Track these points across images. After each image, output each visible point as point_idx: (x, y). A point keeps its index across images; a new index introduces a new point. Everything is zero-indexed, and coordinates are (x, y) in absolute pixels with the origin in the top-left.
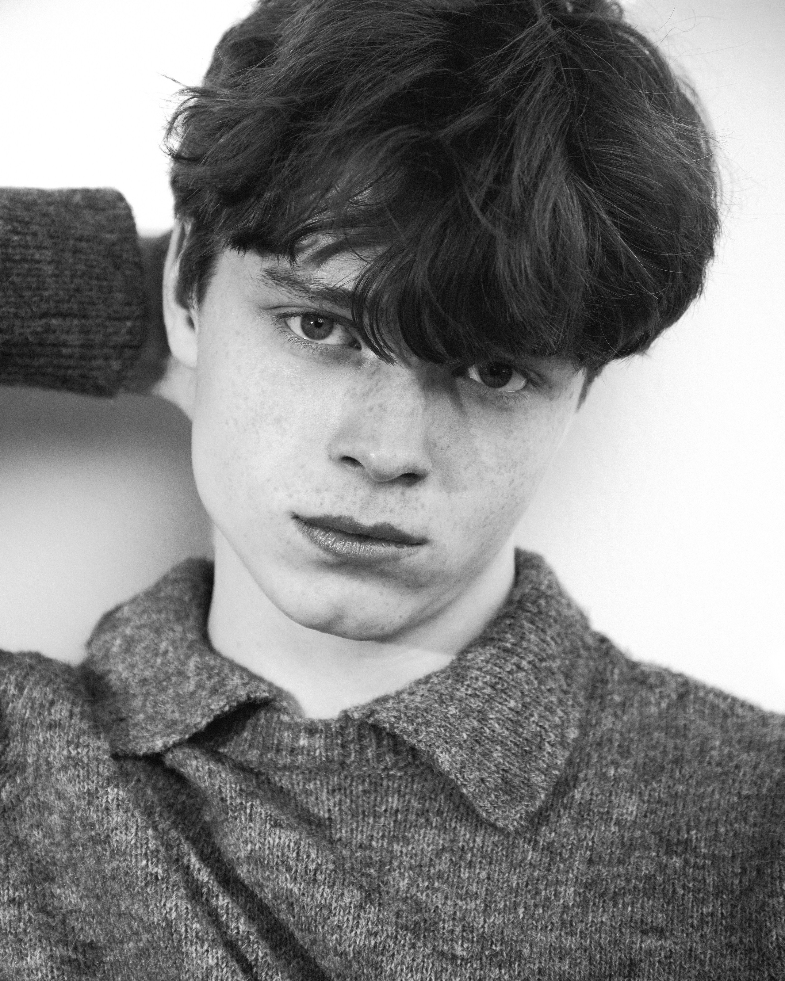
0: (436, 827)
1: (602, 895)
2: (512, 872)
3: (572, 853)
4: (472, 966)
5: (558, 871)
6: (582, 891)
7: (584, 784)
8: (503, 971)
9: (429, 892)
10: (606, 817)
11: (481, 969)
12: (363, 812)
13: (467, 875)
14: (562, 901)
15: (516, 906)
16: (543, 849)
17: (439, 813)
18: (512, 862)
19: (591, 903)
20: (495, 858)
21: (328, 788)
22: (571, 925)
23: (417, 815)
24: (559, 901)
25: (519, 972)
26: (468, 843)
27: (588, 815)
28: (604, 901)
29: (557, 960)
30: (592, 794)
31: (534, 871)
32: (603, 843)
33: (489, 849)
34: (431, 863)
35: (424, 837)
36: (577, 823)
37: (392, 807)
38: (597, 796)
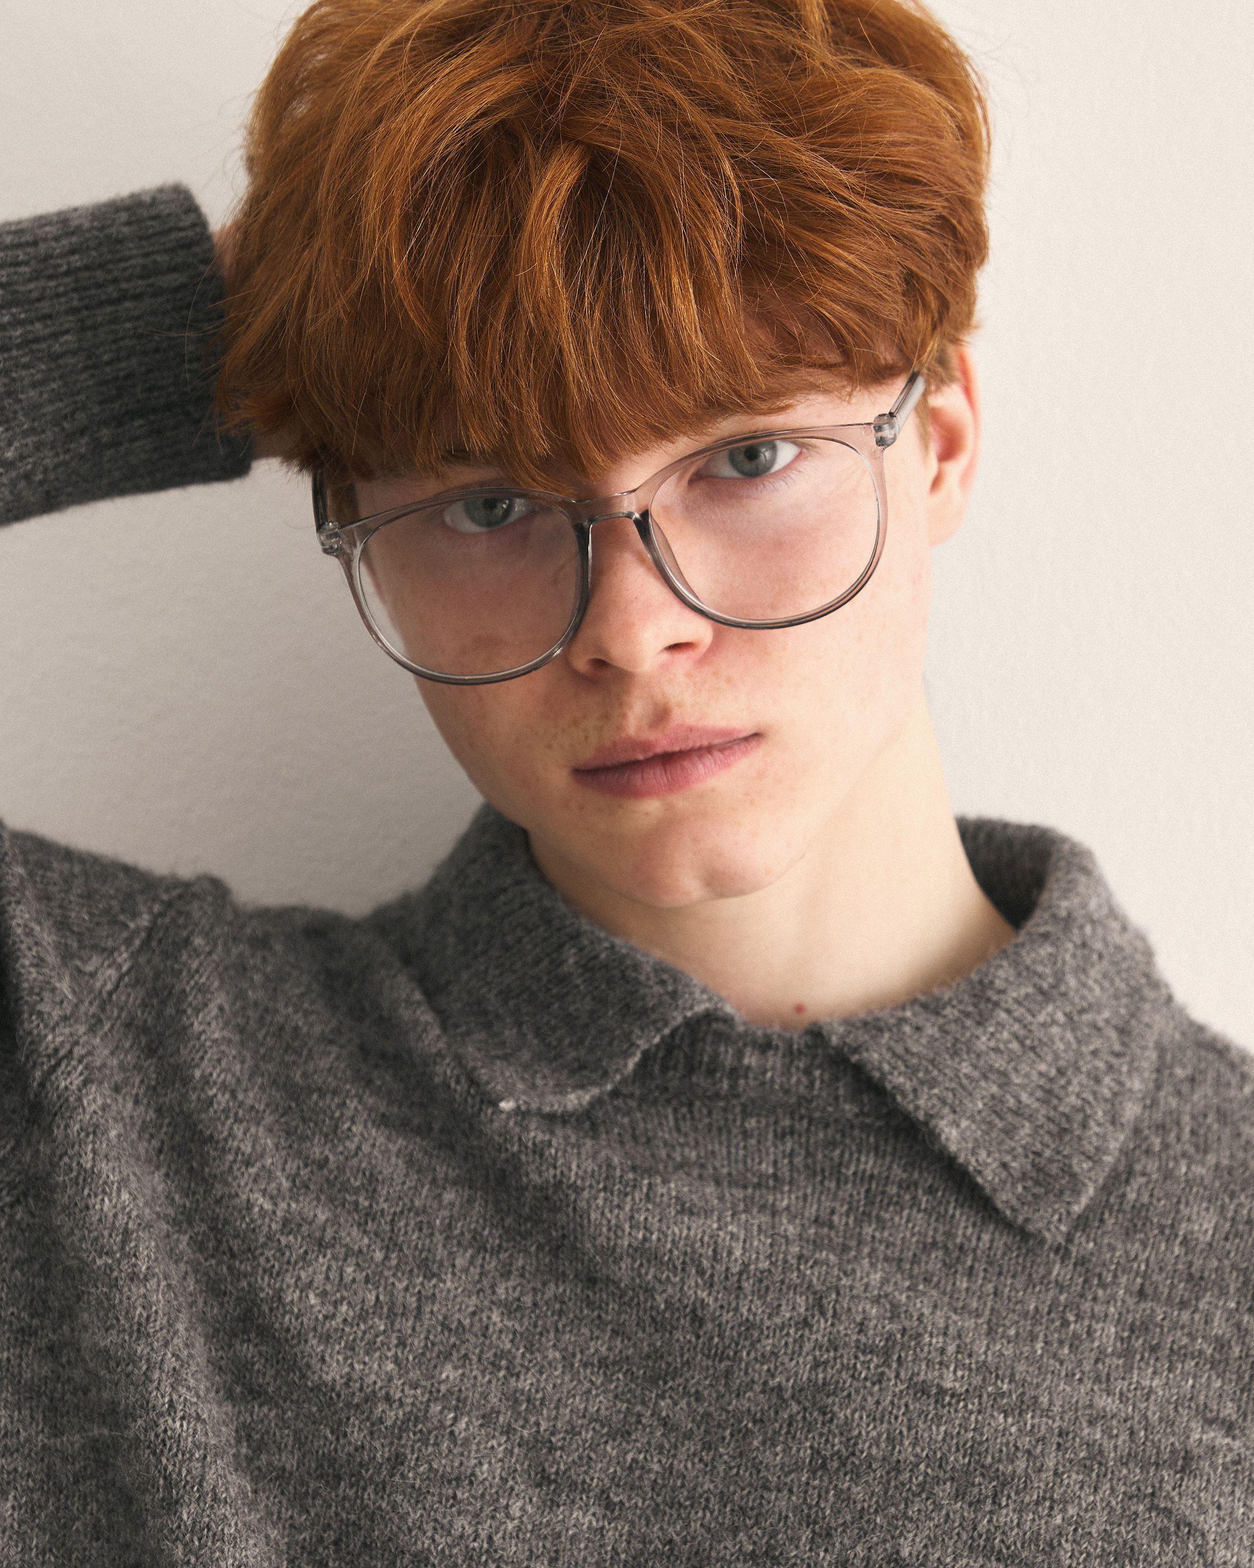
0: (925, 1210)
1: (1154, 1349)
2: (1029, 1290)
3: (1115, 1276)
4: (966, 1406)
5: (1095, 1299)
6: (1126, 1334)
7: (1142, 1180)
8: (1010, 1420)
9: (911, 1293)
10: (1169, 1232)
11: (979, 1412)
12: (823, 1171)
13: (965, 1285)
14: (1096, 1344)
15: (1033, 1338)
16: (1075, 1264)
17: (931, 1191)
18: (1030, 1275)
19: (1138, 1357)
20: (1005, 1268)
21: (775, 1131)
22: (1108, 1379)
23: (900, 1187)
24: (1093, 1341)
25: (1033, 1426)
26: (970, 1240)
27: (1144, 1225)
28: (1157, 1359)
29: (1085, 1424)
30: (1151, 1196)
31: (1061, 1293)
32: (1161, 1269)
33: (999, 1253)
34: (915, 1260)
35: (908, 1221)
36: (1127, 1234)
37: (864, 1171)
38: (1159, 1200)
